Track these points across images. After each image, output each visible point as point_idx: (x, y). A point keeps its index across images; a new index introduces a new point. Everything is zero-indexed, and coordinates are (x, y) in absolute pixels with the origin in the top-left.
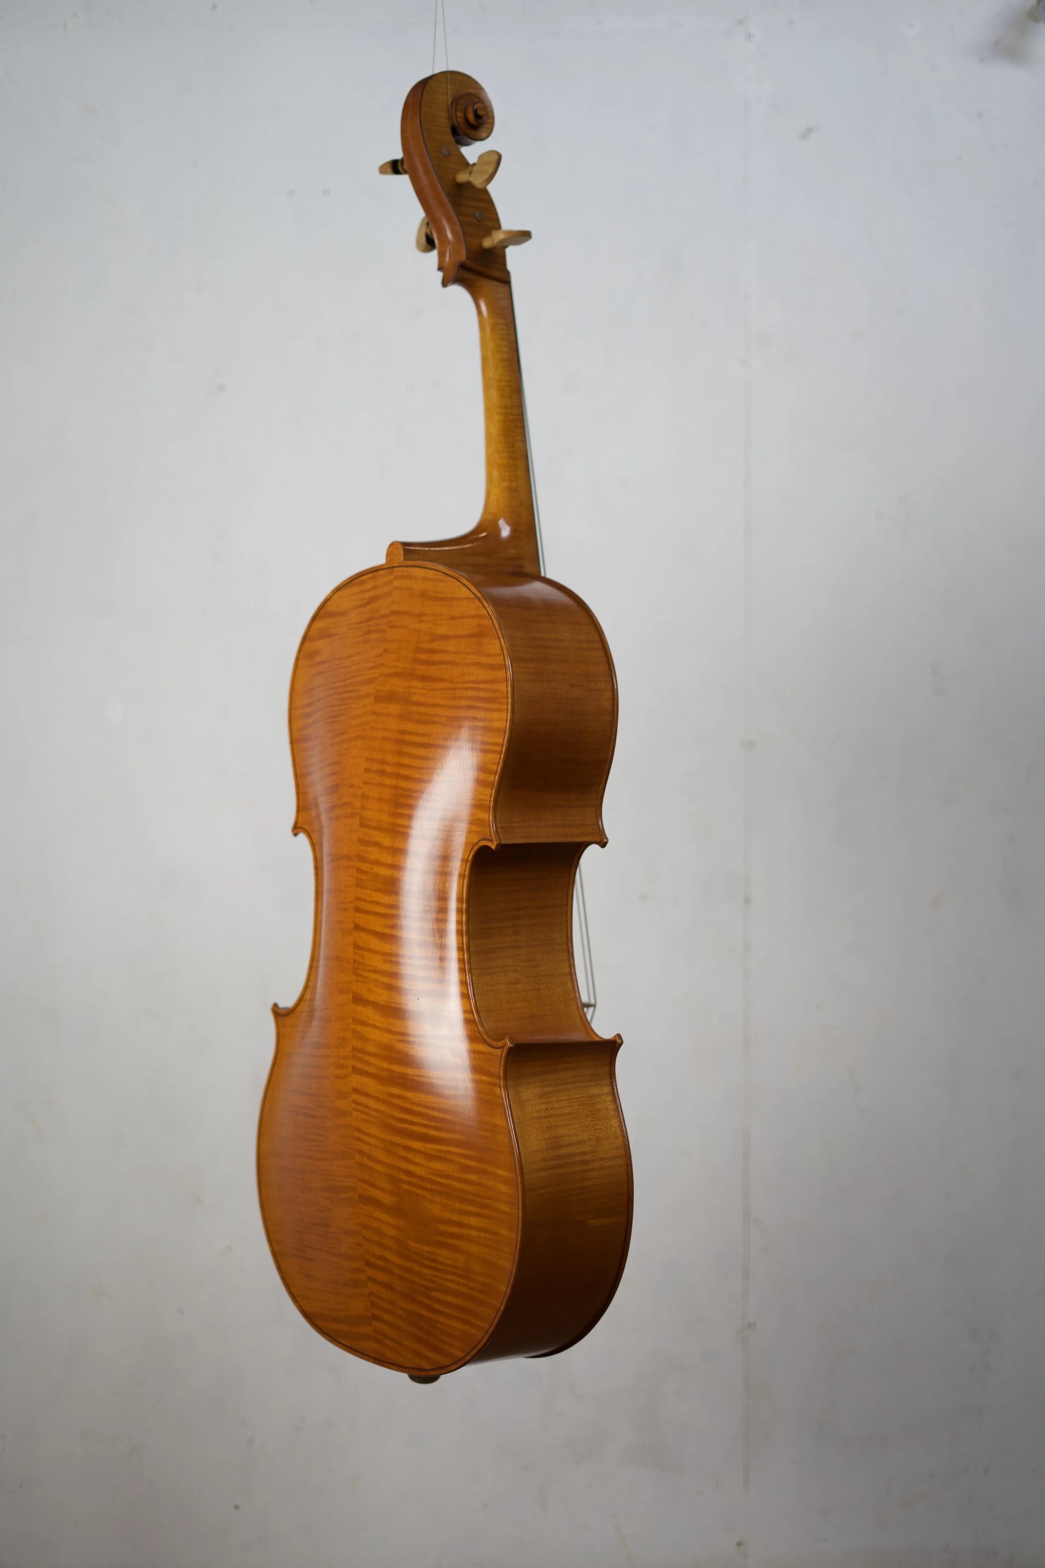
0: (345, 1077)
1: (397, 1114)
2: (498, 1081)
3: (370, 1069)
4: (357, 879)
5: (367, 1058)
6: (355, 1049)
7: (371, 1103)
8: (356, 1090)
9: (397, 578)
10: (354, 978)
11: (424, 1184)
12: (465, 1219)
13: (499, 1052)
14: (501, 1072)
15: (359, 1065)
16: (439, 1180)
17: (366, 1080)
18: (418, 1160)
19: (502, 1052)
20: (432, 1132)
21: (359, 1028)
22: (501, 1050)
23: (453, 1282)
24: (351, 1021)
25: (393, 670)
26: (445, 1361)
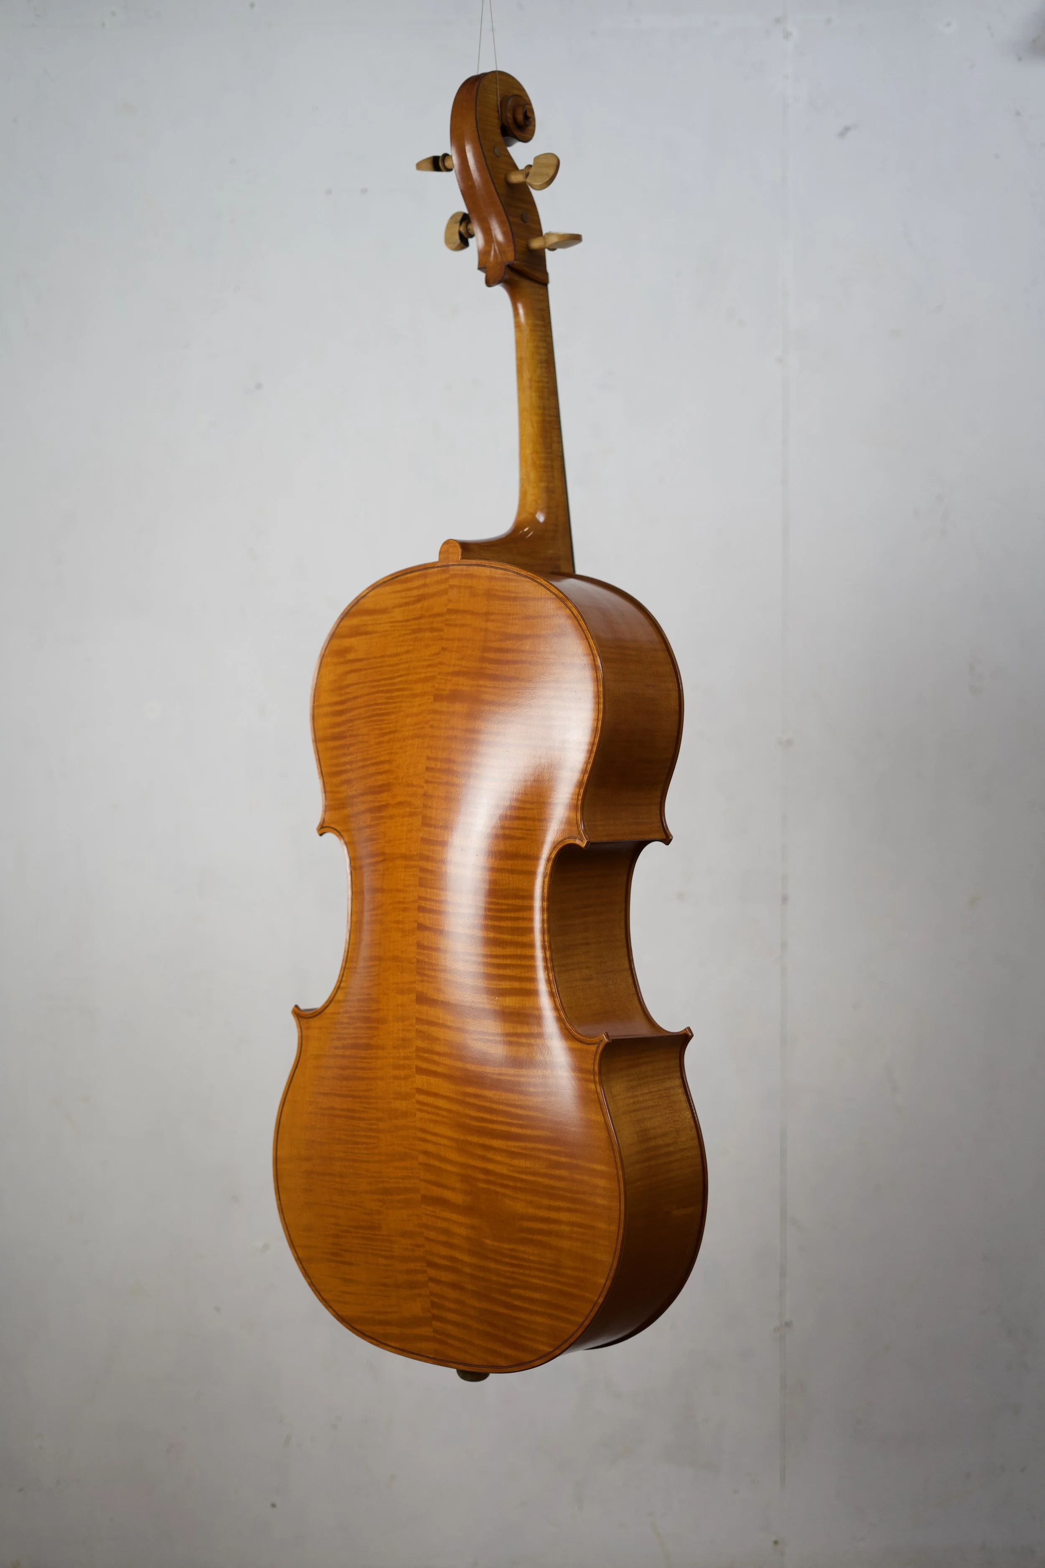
0: (406, 1078)
1: (474, 1113)
2: (592, 1077)
3: (440, 1069)
4: (420, 878)
5: (436, 1058)
6: (418, 1049)
7: (441, 1103)
8: (420, 1091)
9: (454, 576)
10: (418, 978)
11: (505, 1182)
12: (554, 1215)
13: (593, 1048)
14: (596, 1068)
15: (425, 1065)
16: (524, 1177)
17: (433, 1080)
18: (498, 1158)
19: (598, 1047)
20: (514, 1130)
21: (425, 1028)
22: (596, 1046)
23: (539, 1278)
24: (414, 1021)
25: (456, 669)
26: (527, 1357)
